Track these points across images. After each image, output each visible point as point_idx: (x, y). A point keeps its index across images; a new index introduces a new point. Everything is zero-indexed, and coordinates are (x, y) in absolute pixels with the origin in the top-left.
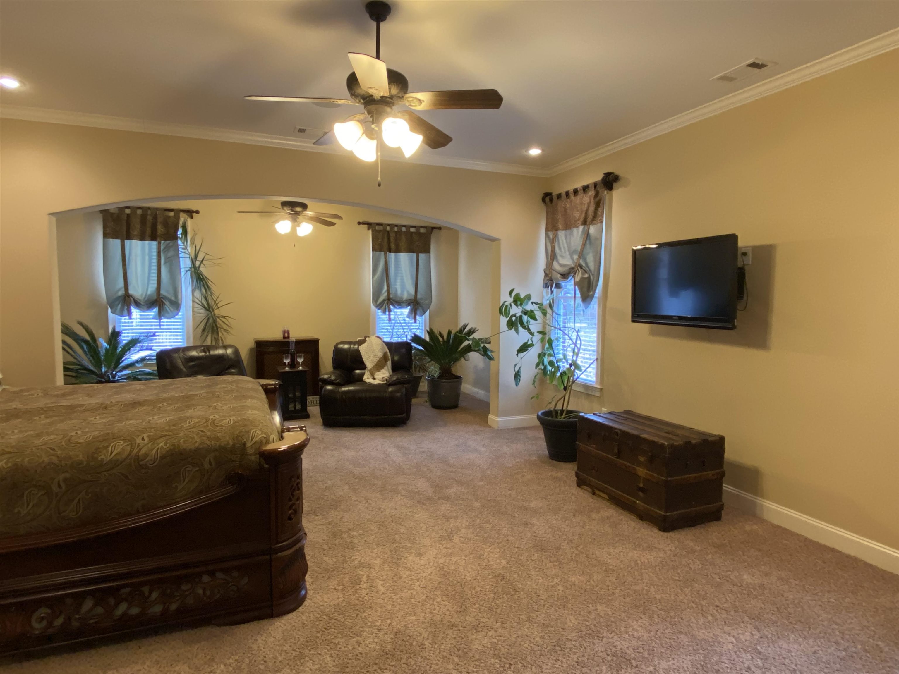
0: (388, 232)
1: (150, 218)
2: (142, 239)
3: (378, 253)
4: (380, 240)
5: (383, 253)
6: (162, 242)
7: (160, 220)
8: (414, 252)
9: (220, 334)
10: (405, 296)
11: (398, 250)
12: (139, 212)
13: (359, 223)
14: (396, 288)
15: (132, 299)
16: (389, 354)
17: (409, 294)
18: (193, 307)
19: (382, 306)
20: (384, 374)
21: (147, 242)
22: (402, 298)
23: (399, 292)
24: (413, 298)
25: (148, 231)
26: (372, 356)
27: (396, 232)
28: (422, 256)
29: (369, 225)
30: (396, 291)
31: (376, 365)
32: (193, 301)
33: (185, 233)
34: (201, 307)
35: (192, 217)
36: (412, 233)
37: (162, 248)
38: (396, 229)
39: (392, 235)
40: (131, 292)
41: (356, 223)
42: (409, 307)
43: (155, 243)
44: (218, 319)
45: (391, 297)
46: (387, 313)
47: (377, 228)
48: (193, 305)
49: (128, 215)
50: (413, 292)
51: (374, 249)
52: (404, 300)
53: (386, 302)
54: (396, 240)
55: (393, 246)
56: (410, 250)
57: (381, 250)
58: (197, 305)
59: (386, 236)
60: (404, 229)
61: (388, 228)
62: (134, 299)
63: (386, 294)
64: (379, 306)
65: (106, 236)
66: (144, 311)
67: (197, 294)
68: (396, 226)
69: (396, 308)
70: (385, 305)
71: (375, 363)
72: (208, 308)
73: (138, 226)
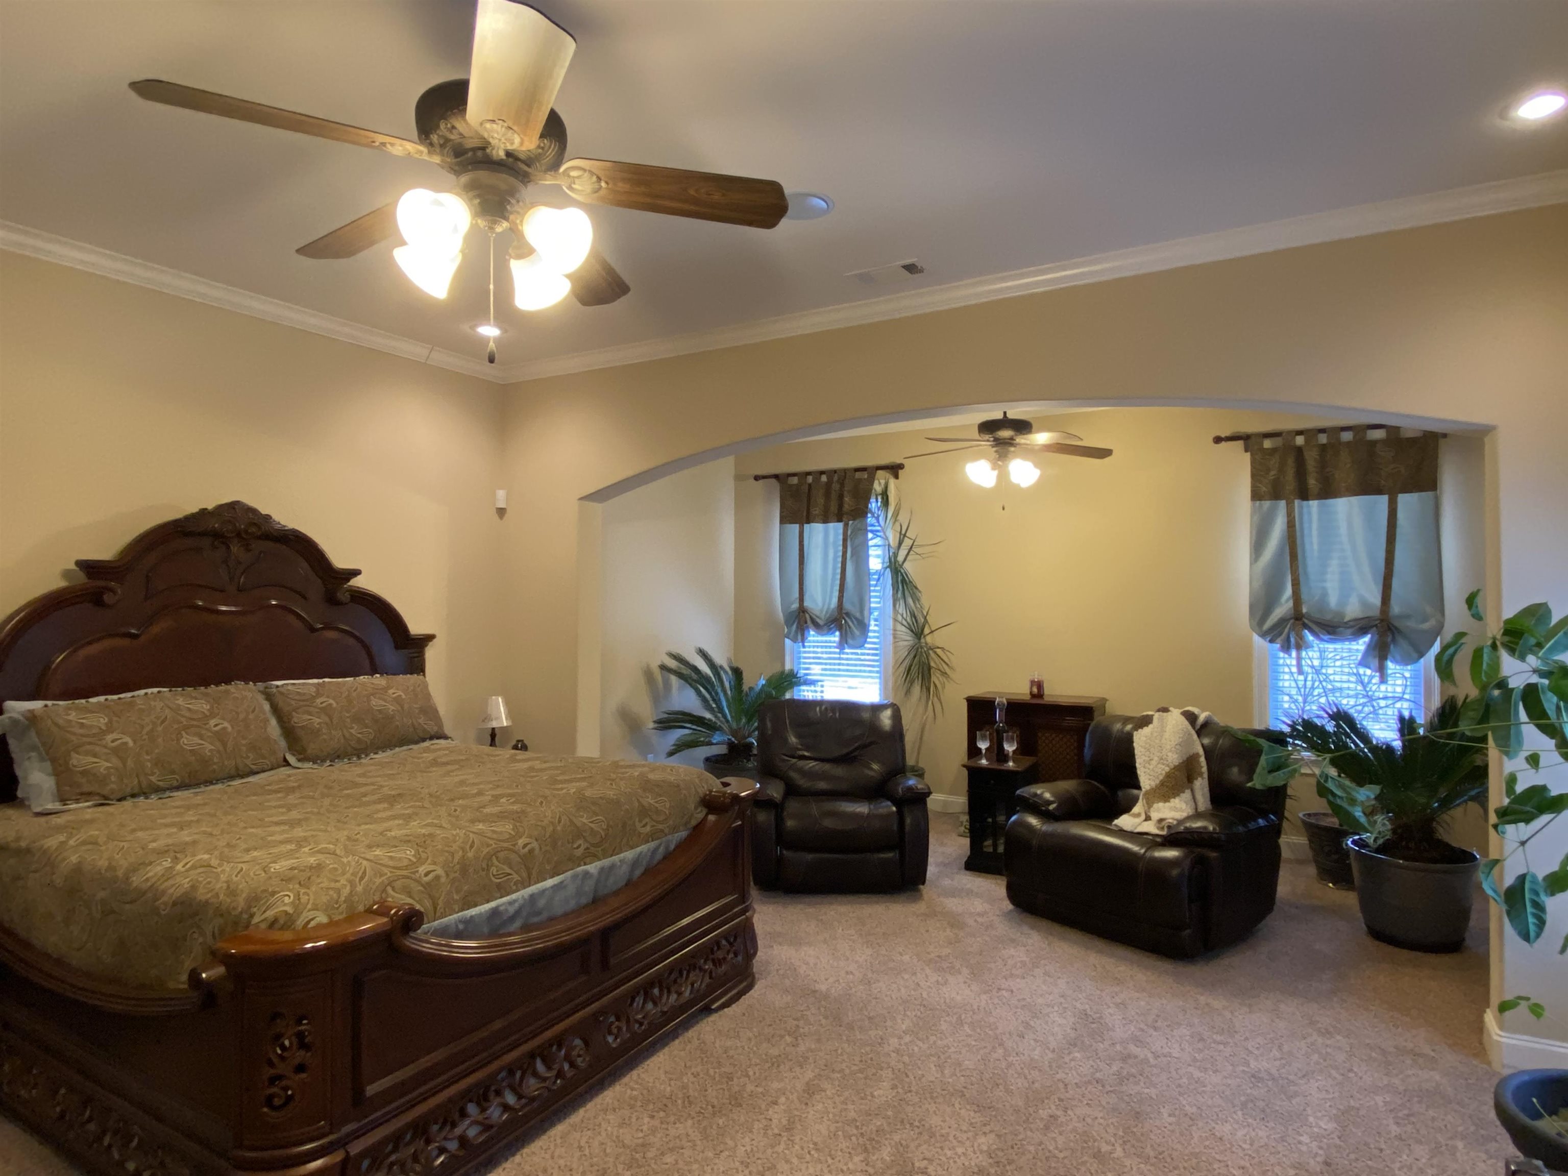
0: (1299, 450)
1: (836, 486)
2: (825, 521)
3: (1267, 504)
4: (1273, 473)
5: (1282, 504)
6: (851, 522)
7: (848, 487)
8: (1379, 491)
9: (934, 678)
10: (1353, 610)
11: (1327, 492)
12: (824, 478)
13: (1218, 440)
14: (1324, 589)
15: (807, 616)
16: (1202, 759)
17: (1364, 604)
18: (895, 630)
19: (1280, 634)
20: (1175, 809)
21: (831, 525)
22: (1341, 615)
23: (1333, 600)
24: (1376, 613)
25: (834, 507)
26: (1156, 758)
27: (1323, 448)
28: (1406, 501)
29: (1246, 439)
30: (1325, 594)
31: (1162, 784)
32: (895, 620)
33: (886, 503)
34: (908, 631)
35: (897, 477)
36: (1374, 443)
37: (849, 533)
38: (1323, 439)
39: (1311, 457)
40: (807, 603)
41: (1211, 439)
42: (1367, 639)
43: (840, 525)
44: (931, 652)
45: (1304, 610)
46: (1294, 654)
47: (1267, 444)
48: (894, 625)
49: (810, 485)
50: (1376, 600)
51: (1256, 496)
52: (1346, 619)
53: (1292, 621)
54: (1323, 465)
55: (1312, 482)
56: (1366, 487)
57: (1276, 494)
58: (899, 627)
59: (1291, 462)
60: (1347, 436)
61: (1300, 440)
62: (811, 617)
63: (1291, 604)
64: (1273, 634)
65: (783, 520)
66: (822, 635)
67: (901, 609)
68: (1322, 431)
69: (1322, 640)
70: (1286, 630)
71: (1161, 778)
72: (918, 632)
73: (821, 501)
